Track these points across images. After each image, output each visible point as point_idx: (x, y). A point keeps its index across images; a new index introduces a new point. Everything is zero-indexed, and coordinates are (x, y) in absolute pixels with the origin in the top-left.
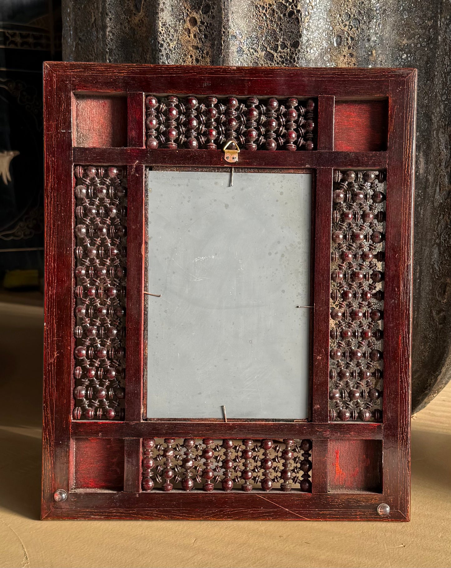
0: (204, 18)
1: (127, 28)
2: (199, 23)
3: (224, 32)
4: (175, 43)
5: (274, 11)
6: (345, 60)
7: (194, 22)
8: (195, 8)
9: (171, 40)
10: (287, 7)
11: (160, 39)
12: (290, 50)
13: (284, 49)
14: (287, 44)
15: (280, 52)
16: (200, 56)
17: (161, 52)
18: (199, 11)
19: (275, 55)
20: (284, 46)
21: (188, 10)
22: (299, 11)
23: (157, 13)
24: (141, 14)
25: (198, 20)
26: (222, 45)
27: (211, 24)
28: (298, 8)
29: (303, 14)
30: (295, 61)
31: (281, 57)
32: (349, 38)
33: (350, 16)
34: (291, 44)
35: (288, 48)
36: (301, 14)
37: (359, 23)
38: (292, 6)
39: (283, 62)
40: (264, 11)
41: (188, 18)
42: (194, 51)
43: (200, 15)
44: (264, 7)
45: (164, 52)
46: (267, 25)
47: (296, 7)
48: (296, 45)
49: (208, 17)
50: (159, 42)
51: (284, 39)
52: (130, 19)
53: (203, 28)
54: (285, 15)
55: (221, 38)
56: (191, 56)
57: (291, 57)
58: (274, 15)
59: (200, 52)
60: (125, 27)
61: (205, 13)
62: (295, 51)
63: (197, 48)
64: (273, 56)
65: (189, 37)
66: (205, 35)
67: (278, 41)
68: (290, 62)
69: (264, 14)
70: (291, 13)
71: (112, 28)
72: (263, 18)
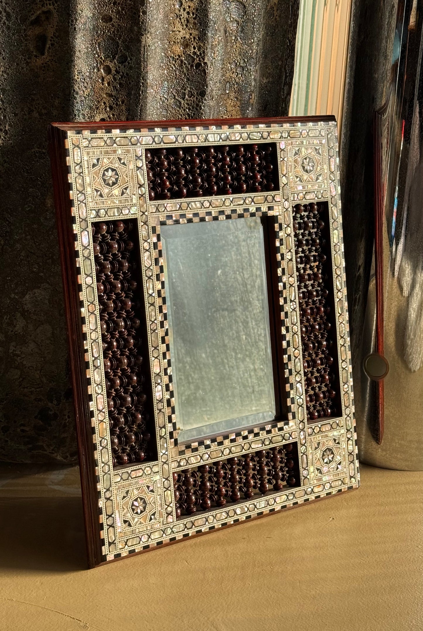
0: (119, 67)
1: (25, 69)
2: (113, 72)
3: (143, 83)
4: (89, 90)
5: (182, 61)
6: (232, 104)
7: (108, 70)
8: (109, 57)
9: (85, 87)
10: (194, 59)
11: (76, 87)
12: (197, 98)
13: (190, 97)
14: (194, 93)
15: (187, 100)
16: (114, 103)
17: (76, 100)
18: (113, 59)
19: (183, 102)
20: (191, 95)
21: (101, 58)
22: (205, 63)
23: (72, 61)
24: (46, 57)
25: (112, 69)
26: (140, 96)
27: (127, 74)
28: (206, 61)
29: (209, 65)
30: (201, 109)
31: (188, 104)
32: (235, 84)
33: (236, 64)
34: (197, 93)
35: (194, 97)
36: (207, 67)
37: (243, 70)
38: (199, 59)
39: (189, 109)
40: (174, 62)
41: (102, 67)
42: (107, 98)
43: (115, 64)
44: (173, 58)
45: (78, 100)
46: (176, 74)
47: (204, 59)
48: (203, 94)
49: (125, 67)
50: (74, 90)
51: (191, 88)
52: (29, 61)
53: (118, 77)
54: (192, 66)
55: (140, 89)
56: (105, 103)
57: (197, 105)
58: (182, 65)
59: (114, 99)
60: (23, 68)
61: (119, 63)
62: (202, 99)
63: (110, 95)
64: (180, 103)
65: (103, 84)
66: (120, 84)
67: (185, 90)
68: (197, 109)
69: (174, 65)
70: (198, 65)
71: (7, 68)
72: (172, 68)
